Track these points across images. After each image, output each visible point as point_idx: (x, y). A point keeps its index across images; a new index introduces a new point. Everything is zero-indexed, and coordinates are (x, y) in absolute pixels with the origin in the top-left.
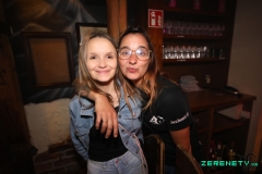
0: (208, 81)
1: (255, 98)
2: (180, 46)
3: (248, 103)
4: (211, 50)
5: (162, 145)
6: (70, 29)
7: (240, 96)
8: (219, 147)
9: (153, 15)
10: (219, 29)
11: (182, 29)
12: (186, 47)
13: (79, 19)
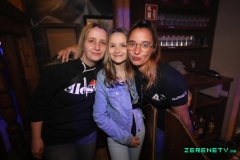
0: (193, 65)
1: (232, 80)
2: (171, 36)
3: (226, 84)
4: (197, 39)
5: (155, 110)
6: (79, 21)
7: (220, 78)
8: (201, 120)
9: (149, 9)
10: (204, 20)
11: (172, 21)
12: (176, 36)
13: (86, 12)
